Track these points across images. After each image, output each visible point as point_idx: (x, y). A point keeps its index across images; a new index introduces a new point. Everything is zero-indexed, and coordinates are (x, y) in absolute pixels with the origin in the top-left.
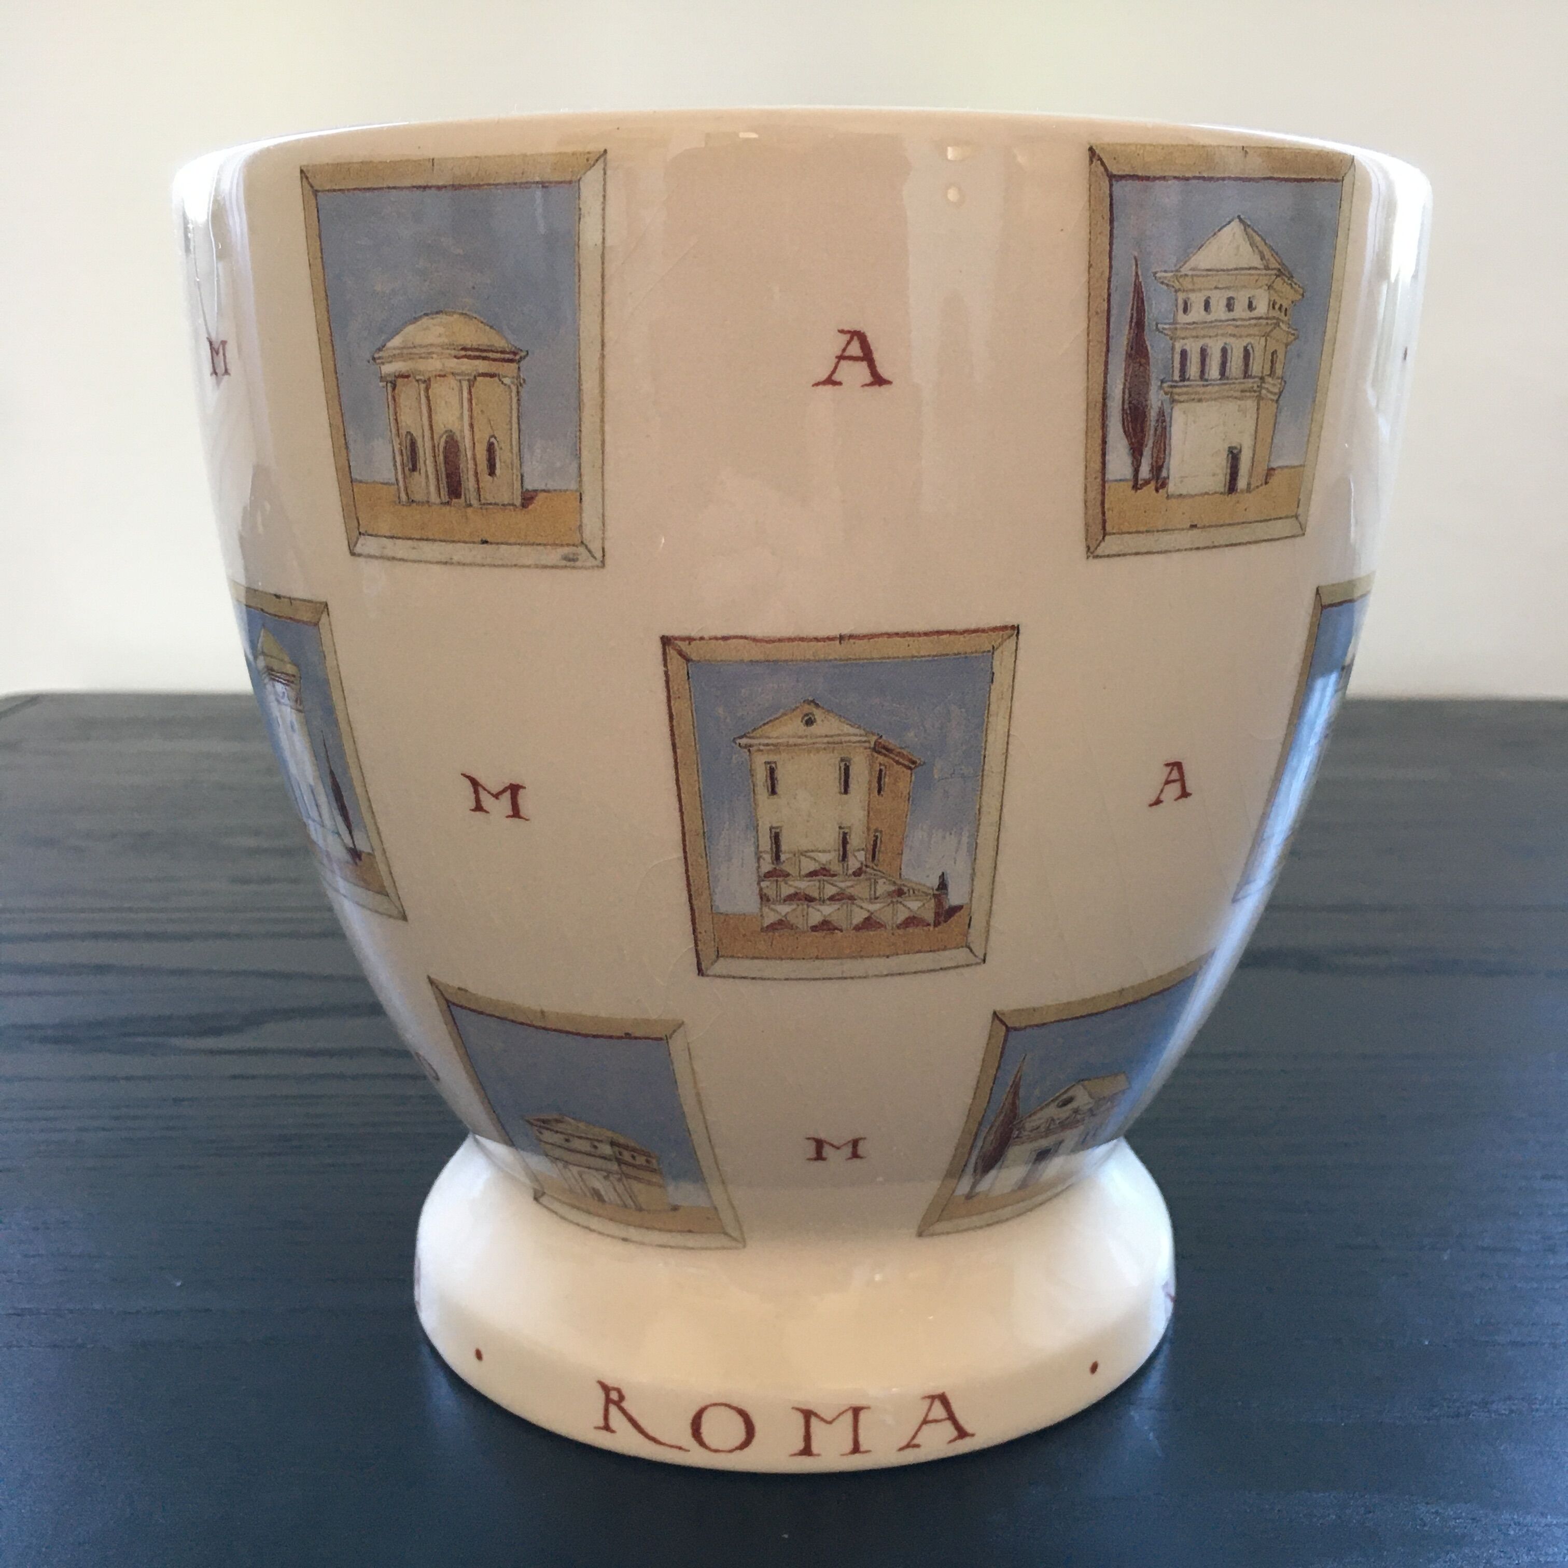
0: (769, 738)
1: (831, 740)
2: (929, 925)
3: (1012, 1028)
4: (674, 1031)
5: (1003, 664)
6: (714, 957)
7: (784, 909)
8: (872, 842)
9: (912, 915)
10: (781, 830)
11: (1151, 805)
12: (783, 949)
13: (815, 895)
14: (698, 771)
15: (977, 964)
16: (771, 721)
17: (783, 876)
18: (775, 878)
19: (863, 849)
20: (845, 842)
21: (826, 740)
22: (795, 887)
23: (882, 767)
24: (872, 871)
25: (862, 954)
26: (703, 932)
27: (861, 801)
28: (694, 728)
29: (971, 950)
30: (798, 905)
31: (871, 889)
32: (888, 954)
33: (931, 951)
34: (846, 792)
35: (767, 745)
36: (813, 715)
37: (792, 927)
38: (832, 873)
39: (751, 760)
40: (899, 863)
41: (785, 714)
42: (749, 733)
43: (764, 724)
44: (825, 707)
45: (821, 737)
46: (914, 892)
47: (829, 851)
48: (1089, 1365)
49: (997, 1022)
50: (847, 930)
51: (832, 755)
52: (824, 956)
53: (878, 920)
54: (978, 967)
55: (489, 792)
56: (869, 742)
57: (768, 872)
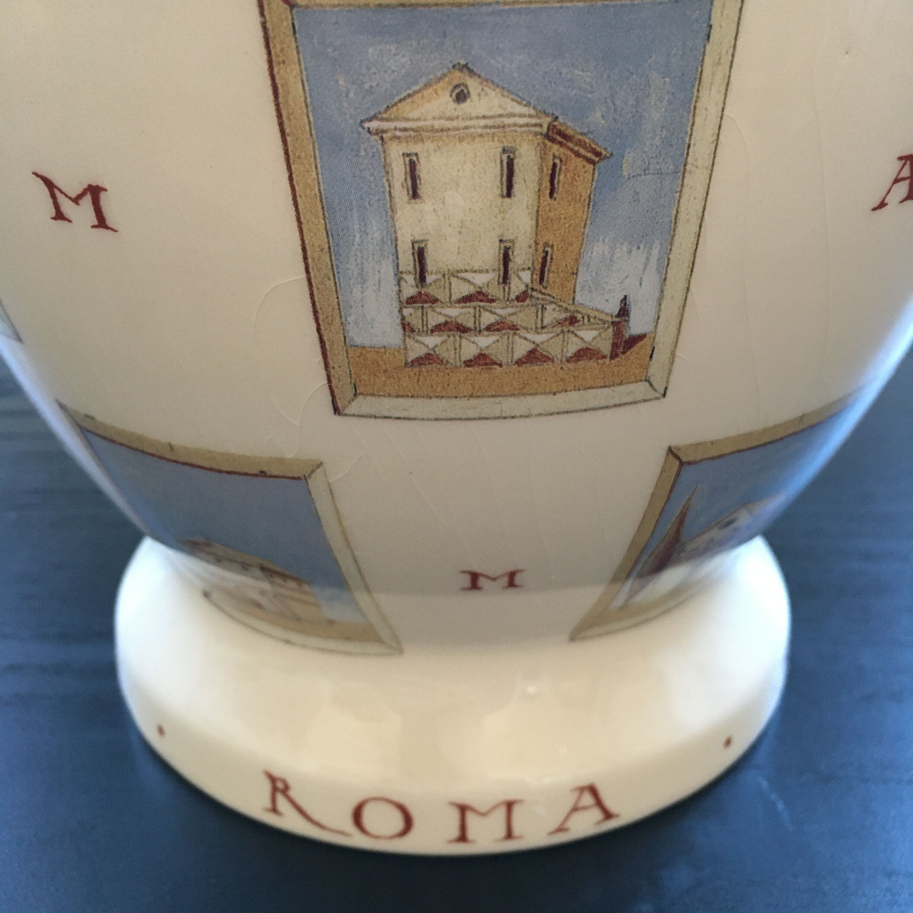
0: (407, 120)
1: (489, 122)
2: (604, 357)
3: (685, 463)
4: (313, 471)
5: (725, 12)
6: (351, 395)
7: (432, 341)
8: (540, 260)
9: (584, 345)
10: (426, 245)
11: (874, 209)
12: (432, 387)
13: (470, 324)
14: (316, 168)
15: (657, 398)
16: (409, 95)
17: (431, 302)
18: (420, 305)
19: (529, 268)
20: (506, 259)
21: (483, 122)
22: (445, 315)
23: (557, 161)
24: (541, 296)
25: (525, 391)
26: (336, 366)
27: (528, 207)
28: (307, 106)
29: (651, 385)
30: (449, 336)
31: (537, 316)
32: (555, 390)
33: (605, 386)
34: (509, 195)
35: (405, 130)
36: (466, 86)
37: (441, 362)
38: (490, 297)
39: (384, 152)
40: (573, 286)
41: (427, 86)
42: (380, 113)
43: (400, 101)
44: (483, 75)
45: (478, 118)
46: (589, 320)
47: (487, 271)
48: (724, 739)
49: (671, 457)
50: (508, 364)
51: (491, 143)
52: (478, 394)
53: (545, 353)
54: (656, 403)
55: (66, 196)
56: (541, 125)
57: (412, 297)
